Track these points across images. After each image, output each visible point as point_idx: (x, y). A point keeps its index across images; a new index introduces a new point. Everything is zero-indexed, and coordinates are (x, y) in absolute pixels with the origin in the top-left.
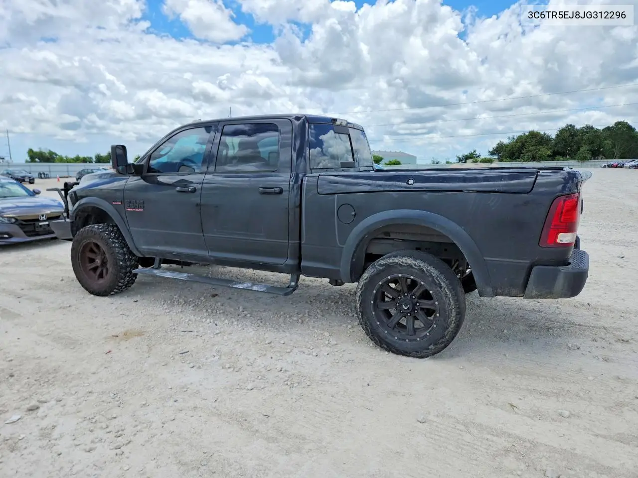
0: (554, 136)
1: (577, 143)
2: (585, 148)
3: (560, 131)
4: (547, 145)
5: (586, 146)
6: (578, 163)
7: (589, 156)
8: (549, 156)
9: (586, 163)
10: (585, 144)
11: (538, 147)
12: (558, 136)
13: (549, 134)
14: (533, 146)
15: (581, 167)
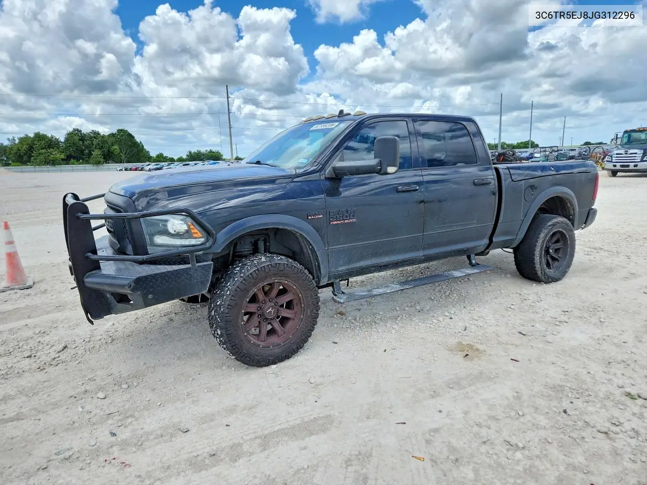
0: (62, 140)
1: (87, 147)
2: (96, 153)
3: (68, 134)
4: (58, 148)
5: (97, 150)
6: (93, 167)
7: (102, 160)
8: (63, 160)
9: (101, 167)
10: (96, 148)
11: (49, 151)
12: (67, 140)
13: (57, 138)
14: (42, 149)
15: (97, 171)
